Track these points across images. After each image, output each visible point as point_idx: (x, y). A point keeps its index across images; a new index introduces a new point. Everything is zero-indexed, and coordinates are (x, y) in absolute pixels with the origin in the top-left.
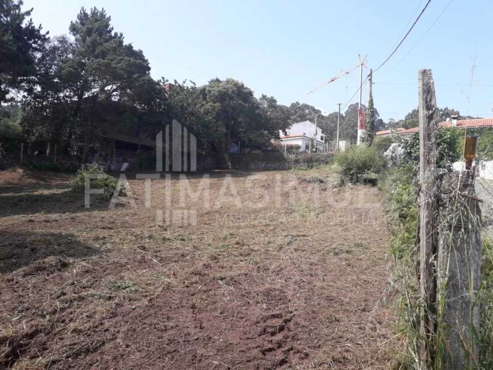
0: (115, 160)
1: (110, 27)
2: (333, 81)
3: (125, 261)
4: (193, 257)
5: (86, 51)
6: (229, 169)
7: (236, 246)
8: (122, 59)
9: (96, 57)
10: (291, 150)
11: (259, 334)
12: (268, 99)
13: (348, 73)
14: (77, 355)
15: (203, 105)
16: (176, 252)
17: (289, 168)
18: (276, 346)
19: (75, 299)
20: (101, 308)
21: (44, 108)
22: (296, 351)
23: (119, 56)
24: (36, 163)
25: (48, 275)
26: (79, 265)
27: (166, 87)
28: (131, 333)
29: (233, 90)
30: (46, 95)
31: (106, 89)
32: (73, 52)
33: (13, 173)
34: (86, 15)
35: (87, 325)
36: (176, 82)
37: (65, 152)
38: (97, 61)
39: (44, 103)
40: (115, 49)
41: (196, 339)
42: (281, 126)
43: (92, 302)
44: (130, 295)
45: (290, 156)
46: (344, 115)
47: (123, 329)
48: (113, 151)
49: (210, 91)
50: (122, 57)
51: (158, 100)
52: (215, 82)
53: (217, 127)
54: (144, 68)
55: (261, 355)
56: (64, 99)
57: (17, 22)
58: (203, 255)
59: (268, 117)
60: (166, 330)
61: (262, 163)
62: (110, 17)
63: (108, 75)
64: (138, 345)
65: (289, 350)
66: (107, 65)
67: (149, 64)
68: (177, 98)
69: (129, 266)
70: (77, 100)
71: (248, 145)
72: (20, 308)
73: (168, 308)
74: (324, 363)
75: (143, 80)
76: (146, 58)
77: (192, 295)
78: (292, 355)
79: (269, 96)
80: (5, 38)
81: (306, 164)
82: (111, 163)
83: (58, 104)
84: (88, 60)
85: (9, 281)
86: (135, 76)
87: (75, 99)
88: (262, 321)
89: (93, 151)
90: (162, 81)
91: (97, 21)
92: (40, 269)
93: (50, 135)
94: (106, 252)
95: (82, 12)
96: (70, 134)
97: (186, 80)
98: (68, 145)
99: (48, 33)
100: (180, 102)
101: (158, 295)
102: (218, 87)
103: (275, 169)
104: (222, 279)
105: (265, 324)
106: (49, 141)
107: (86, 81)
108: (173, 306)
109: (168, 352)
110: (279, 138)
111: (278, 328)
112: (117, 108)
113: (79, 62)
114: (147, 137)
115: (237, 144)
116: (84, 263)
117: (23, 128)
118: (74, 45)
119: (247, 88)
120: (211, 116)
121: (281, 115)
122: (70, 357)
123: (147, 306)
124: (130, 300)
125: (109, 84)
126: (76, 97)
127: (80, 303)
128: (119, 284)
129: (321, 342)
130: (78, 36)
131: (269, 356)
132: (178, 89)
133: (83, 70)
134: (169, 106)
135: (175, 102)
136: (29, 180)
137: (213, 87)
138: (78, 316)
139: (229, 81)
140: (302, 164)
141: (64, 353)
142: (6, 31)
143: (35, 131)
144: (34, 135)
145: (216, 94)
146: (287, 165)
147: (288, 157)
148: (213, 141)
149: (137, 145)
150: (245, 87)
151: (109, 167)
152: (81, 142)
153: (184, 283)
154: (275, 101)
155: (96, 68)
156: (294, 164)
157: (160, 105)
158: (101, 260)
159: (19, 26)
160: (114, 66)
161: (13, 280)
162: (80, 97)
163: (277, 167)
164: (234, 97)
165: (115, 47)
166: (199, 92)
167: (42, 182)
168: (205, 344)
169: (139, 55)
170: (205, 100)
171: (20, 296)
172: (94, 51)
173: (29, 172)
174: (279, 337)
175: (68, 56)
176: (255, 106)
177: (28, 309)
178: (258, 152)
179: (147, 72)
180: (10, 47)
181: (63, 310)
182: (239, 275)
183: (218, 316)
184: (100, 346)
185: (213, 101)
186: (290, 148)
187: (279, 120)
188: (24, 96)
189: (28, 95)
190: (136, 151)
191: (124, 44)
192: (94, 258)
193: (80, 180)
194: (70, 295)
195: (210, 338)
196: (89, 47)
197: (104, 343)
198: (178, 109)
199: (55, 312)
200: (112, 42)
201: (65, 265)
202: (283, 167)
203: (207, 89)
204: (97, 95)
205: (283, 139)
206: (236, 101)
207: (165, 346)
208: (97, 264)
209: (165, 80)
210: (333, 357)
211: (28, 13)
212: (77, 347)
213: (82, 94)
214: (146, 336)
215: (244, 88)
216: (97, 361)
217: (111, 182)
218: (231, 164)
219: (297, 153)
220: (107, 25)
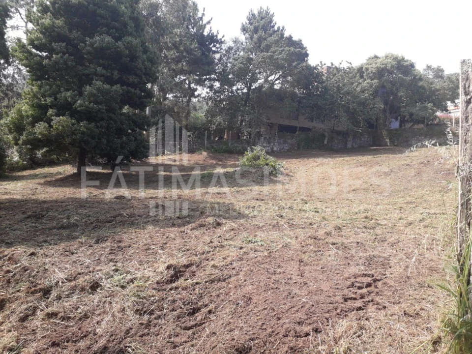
0: (277, 142)
1: (273, 22)
3: (263, 224)
4: (319, 226)
5: (254, 47)
6: (388, 146)
7: (364, 220)
8: (283, 50)
9: (262, 51)
11: (348, 286)
12: (434, 69)
14: (212, 281)
15: (360, 83)
16: (306, 221)
18: (358, 297)
19: (217, 246)
20: (233, 253)
21: (221, 101)
22: (375, 303)
23: (281, 47)
24: (216, 147)
25: (207, 230)
26: (228, 225)
27: (323, 70)
28: (249, 272)
29: (391, 65)
30: (223, 90)
31: (269, 79)
32: (244, 49)
33: (200, 156)
34: (253, 15)
35: (222, 264)
36: (332, 64)
37: (237, 137)
38: (262, 54)
39: (222, 97)
40: (277, 42)
41: (295, 283)
42: (449, 97)
43: (228, 249)
44: (256, 247)
47: (244, 269)
48: (275, 134)
49: (367, 69)
50: (283, 48)
51: (316, 84)
52: (373, 58)
53: (374, 104)
54: (303, 55)
55: (342, 301)
56: (237, 92)
57: (201, 31)
58: (329, 225)
59: (433, 89)
60: (275, 274)
61: (425, 137)
62: (273, 13)
63: (271, 66)
64: (252, 281)
65: (369, 302)
66: (271, 57)
67: (307, 50)
68: (333, 80)
69: (264, 228)
70: (247, 91)
71: (408, 119)
72: (184, 249)
73: (281, 260)
74: (395, 314)
75: (301, 67)
76: (305, 46)
77: (304, 253)
78: (371, 305)
79: (435, 66)
80: (192, 47)
82: (274, 144)
83: (231, 96)
84: (256, 54)
85: (181, 232)
86: (294, 64)
87: (245, 91)
88: (353, 277)
89: (259, 135)
90: (320, 65)
91: (262, 18)
92: (201, 226)
93: (226, 123)
94: (252, 217)
95: (251, 13)
96: (242, 121)
97: (342, 61)
98: (239, 130)
99: (223, 37)
100: (336, 83)
101: (278, 250)
102: (376, 63)
104: (334, 244)
105: (355, 280)
106: (225, 129)
107: (254, 74)
108: (285, 258)
109: (272, 289)
110: (447, 110)
111: (365, 284)
112: (279, 96)
113: (248, 58)
114: (305, 119)
115: (397, 119)
116: (233, 224)
117: (207, 119)
118: (244, 44)
119: (407, 61)
120: (367, 93)
121: (449, 85)
122: (208, 282)
123: (266, 256)
124: (255, 251)
125: (272, 75)
126: (246, 88)
127: (221, 249)
128: (250, 239)
129: (401, 300)
130: (247, 35)
131: (349, 303)
132: (335, 71)
133: (251, 64)
134: (326, 88)
135: (331, 84)
136: (211, 161)
137: (371, 64)
138: (217, 257)
139: (388, 56)
141: (204, 279)
142: (193, 40)
143: (215, 121)
144: (214, 124)
145: (374, 70)
148: (370, 119)
149: (296, 127)
150: (405, 59)
151: (272, 149)
152: (250, 128)
153: (301, 243)
154: (442, 71)
155: (261, 61)
157: (317, 88)
158: (246, 222)
159: (202, 34)
160: (276, 57)
161: (184, 232)
162: (249, 89)
164: (393, 72)
165: (277, 40)
166: (356, 71)
167: (220, 163)
168: (300, 287)
169: (299, 44)
170: (361, 78)
171: (185, 242)
172: (260, 46)
173: (211, 155)
174: (364, 291)
175: (240, 54)
176: (418, 78)
177: (188, 250)
178: (421, 126)
179: (306, 59)
180: (196, 53)
181: (208, 252)
182: (352, 242)
183: (318, 270)
184: (228, 278)
185: (371, 79)
187: (447, 90)
188: (207, 93)
189: (210, 91)
190: (295, 133)
191: (285, 36)
192: (241, 221)
193: (247, 161)
194: (216, 243)
195: (306, 284)
196: (256, 43)
197: (230, 277)
198: (334, 90)
199: (203, 253)
200: (275, 35)
201: (219, 224)
203: (365, 67)
204: (262, 85)
205: (451, 111)
206: (396, 75)
207: (270, 284)
208: (242, 225)
209: (323, 64)
210: (405, 311)
211: (209, 22)
212: (213, 277)
213: (251, 85)
214: (259, 276)
215: (405, 61)
216: (224, 287)
217: (270, 162)
218: (390, 140)
220: (271, 21)
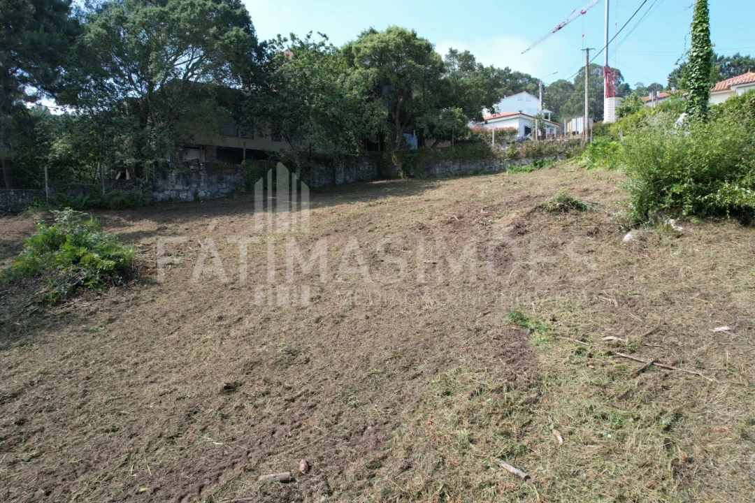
0: (204, 181)
2: (560, 28)
6: (400, 178)
10: (501, 138)
12: (460, 55)
13: (585, 13)
15: (348, 75)
17: (502, 170)
29: (396, 43)
42: (483, 98)
45: (502, 149)
46: (573, 83)
49: (358, 50)
52: (368, 34)
59: (461, 84)
61: (454, 163)
71: (427, 135)
79: (461, 50)
81: (531, 160)
90: (278, 41)
97: (311, 32)
102: (372, 41)
103: (476, 173)
110: (482, 120)
115: (411, 134)
119: (422, 40)
121: (482, 79)
137: (364, 43)
139: (390, 31)
140: (524, 161)
145: (369, 52)
146: (497, 164)
147: (498, 150)
148: (366, 134)
149: (241, 151)
150: (418, 37)
151: (196, 194)
154: (472, 58)
156: (510, 162)
163: (480, 168)
170: (351, 66)
176: (436, 67)
178: (447, 144)
185: (365, 66)
186: (501, 135)
187: (481, 87)
190: (240, 163)
198: (295, 83)
202: (490, 168)
203: (355, 46)
205: (488, 121)
215: (417, 39)
218: (403, 168)
219: (513, 143)
